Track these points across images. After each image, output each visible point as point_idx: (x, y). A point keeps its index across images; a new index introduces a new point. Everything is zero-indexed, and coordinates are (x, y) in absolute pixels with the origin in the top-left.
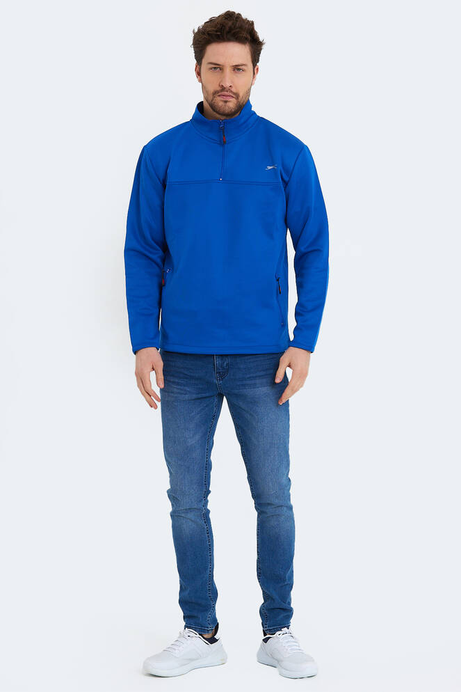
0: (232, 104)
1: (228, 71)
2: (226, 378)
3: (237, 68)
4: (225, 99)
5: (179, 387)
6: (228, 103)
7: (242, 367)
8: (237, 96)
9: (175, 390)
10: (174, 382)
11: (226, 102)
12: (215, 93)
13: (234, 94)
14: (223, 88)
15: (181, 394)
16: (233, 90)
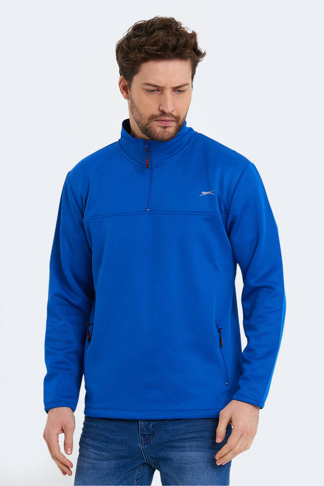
0: (172, 129)
1: (169, 93)
2: (151, 442)
3: (178, 90)
4: (164, 124)
5: (97, 452)
6: (167, 129)
7: (170, 429)
8: (177, 119)
9: (92, 455)
10: (93, 446)
11: (165, 127)
12: (153, 118)
13: (175, 117)
14: (163, 113)
15: (99, 460)
16: (175, 114)
